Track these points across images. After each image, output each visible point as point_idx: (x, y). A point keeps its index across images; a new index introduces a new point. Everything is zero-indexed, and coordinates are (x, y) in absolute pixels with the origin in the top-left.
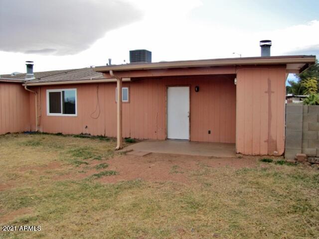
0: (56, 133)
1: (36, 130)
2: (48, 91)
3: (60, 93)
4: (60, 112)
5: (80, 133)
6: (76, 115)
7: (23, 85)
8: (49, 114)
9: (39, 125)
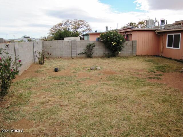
0: (169, 57)
1: (161, 55)
2: (168, 35)
3: (173, 36)
4: (172, 47)
5: (180, 59)
6: (179, 49)
7: (156, 31)
8: (167, 47)
9: (162, 53)
